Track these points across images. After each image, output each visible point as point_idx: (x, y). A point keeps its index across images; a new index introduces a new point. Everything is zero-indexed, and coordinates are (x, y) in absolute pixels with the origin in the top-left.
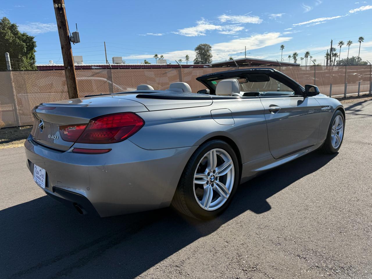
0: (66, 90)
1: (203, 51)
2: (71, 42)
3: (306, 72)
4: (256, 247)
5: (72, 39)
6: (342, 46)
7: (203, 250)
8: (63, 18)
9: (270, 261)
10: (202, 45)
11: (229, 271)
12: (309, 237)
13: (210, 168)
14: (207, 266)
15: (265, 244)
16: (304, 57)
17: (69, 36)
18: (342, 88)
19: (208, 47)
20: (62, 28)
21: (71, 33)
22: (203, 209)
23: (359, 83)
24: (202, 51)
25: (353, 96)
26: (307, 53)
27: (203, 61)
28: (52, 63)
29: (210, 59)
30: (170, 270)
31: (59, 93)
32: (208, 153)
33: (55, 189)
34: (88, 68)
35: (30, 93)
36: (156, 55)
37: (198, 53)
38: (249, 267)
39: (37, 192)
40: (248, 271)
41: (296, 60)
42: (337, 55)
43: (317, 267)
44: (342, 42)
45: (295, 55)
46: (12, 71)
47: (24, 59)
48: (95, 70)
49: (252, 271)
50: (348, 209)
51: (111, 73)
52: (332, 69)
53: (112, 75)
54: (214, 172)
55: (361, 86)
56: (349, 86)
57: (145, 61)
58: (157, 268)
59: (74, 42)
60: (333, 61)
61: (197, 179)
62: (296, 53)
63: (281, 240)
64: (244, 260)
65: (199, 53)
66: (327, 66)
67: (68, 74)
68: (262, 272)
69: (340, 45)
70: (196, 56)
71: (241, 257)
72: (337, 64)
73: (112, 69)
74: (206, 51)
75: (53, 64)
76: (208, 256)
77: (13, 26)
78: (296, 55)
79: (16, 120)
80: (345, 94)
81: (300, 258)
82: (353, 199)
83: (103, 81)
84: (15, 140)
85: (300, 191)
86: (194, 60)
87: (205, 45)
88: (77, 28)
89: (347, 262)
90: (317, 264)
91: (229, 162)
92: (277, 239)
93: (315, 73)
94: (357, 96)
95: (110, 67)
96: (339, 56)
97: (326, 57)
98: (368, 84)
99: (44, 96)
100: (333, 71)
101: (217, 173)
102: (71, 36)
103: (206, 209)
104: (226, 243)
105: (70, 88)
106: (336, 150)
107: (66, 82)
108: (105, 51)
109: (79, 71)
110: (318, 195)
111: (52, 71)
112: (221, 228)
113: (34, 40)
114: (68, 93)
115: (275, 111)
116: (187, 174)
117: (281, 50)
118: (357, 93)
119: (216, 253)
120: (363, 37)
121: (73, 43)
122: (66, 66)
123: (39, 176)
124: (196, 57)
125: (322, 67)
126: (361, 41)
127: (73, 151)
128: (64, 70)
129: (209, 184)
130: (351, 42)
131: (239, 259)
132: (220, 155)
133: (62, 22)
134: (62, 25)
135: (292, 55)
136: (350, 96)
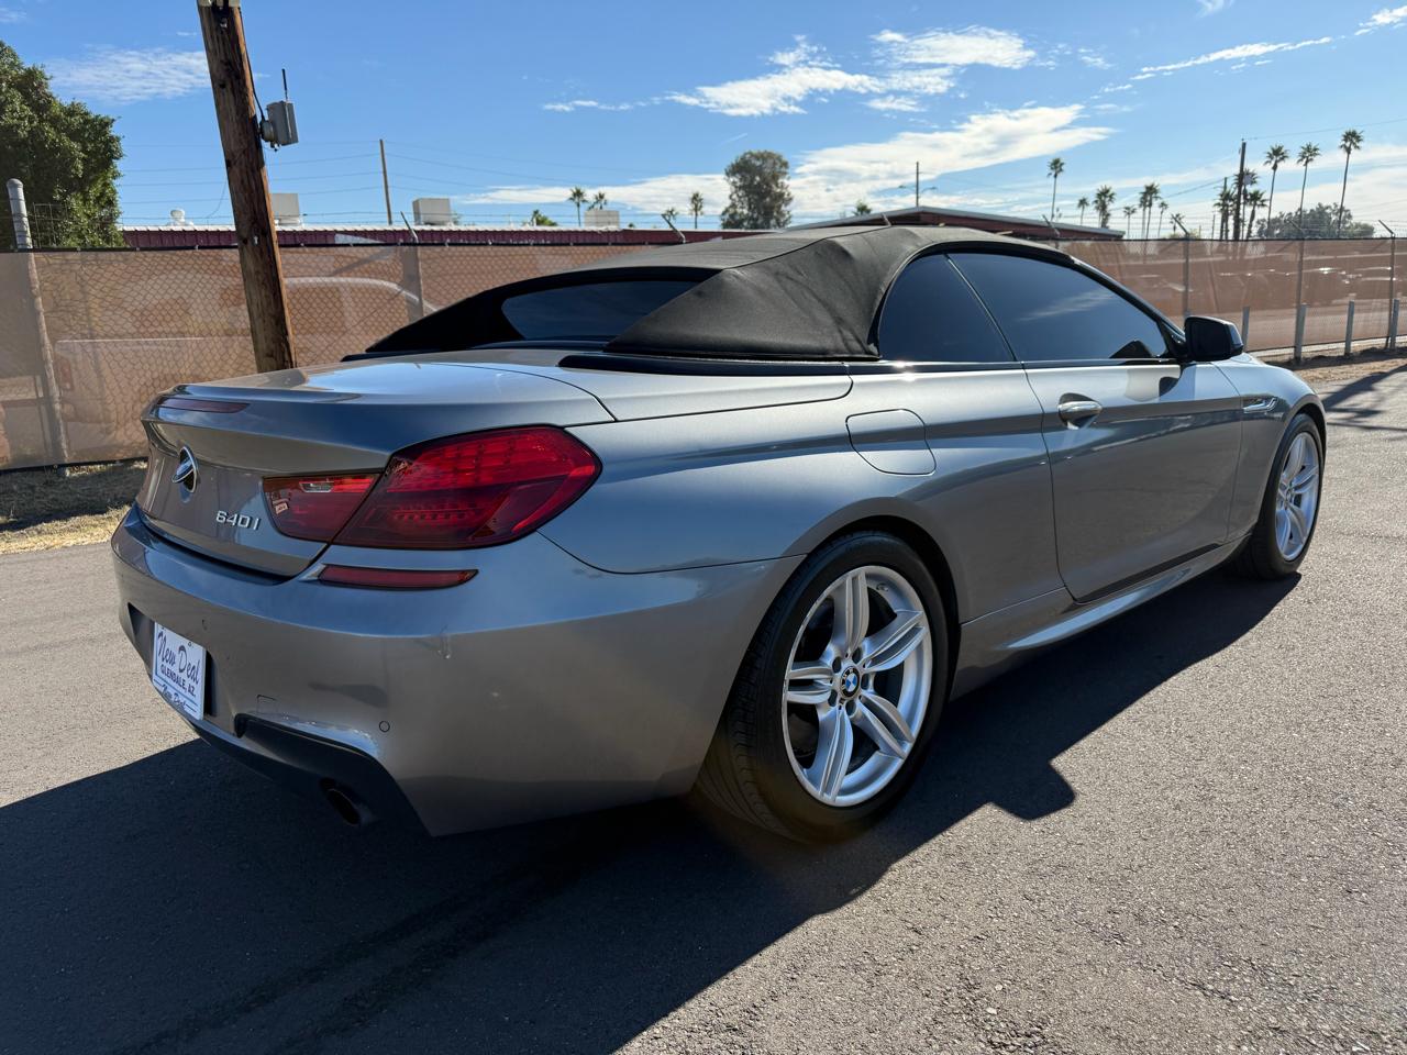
0: (244, 326)
1: (758, 179)
2: (262, 141)
3: (1145, 260)
4: (1032, 951)
5: (268, 130)
6: (1279, 164)
7: (825, 961)
8: (233, 48)
9: (1090, 1009)
10: (752, 155)
11: (936, 1047)
12: (1230, 910)
13: (843, 641)
14: (850, 1030)
15: (1065, 937)
16: (1136, 207)
17: (255, 117)
18: (1288, 324)
19: (775, 164)
20: (229, 86)
21: (264, 108)
22: (814, 798)
23: (1351, 305)
24: (753, 180)
25: (1327, 354)
26: (1150, 191)
27: (755, 215)
28: (183, 220)
29: (783, 208)
30: (706, 1046)
31: (216, 338)
32: (838, 582)
33: (243, 725)
34: (320, 240)
35: (106, 336)
36: (578, 194)
37: (738, 184)
38: (1013, 1033)
39: (153, 727)
40: (1011, 1048)
41: (1108, 215)
42: (1263, 198)
43: (1276, 1029)
44: (1280, 148)
45: (1104, 197)
46: (34, 250)
47: (75, 202)
48: (354, 249)
49: (1028, 1049)
50: (1365, 799)
51: (417, 259)
52: (1243, 251)
53: (420, 270)
54: (857, 656)
55: (1355, 315)
56: (1314, 314)
57: (536, 212)
58: (656, 1038)
59: (273, 141)
60: (1247, 223)
61: (797, 685)
62: (1108, 191)
63: (1125, 920)
64: (989, 1005)
65: (740, 188)
66: (1221, 240)
67: (251, 266)
68: (1066, 1050)
69: (1273, 162)
70: (731, 197)
71: (977, 991)
72: (1260, 232)
73: (420, 244)
74: (770, 178)
75: (186, 225)
76: (851, 987)
77: (31, 75)
78: (1107, 199)
79: (49, 440)
80: (1297, 347)
81: (1205, 995)
82: (1378, 758)
83: (388, 291)
84: (48, 518)
85: (1173, 727)
86: (724, 214)
87: (764, 157)
88: (286, 89)
89: (1388, 1008)
90: (1272, 1020)
91: (912, 617)
92: (1109, 916)
93: (1186, 265)
94: (1342, 354)
95: (414, 238)
96: (1267, 203)
97: (1219, 204)
98: (1381, 310)
99: (162, 348)
100: (1246, 257)
101: (867, 660)
102: (263, 117)
103: (828, 799)
104: (912, 935)
105: (261, 320)
106: (1292, 566)
107: (243, 295)
108: (382, 175)
109: (292, 252)
110: (1242, 740)
111: (190, 252)
112: (889, 876)
113: (114, 131)
114: (250, 338)
115: (1081, 419)
116: (758, 666)
117: (1052, 177)
118: (1343, 345)
119: (878, 974)
120: (1358, 132)
121: (272, 146)
122: (245, 235)
123: (174, 668)
124: (728, 203)
125: (1204, 246)
126: (1352, 147)
127: (324, 577)
128: (236, 251)
129: (838, 704)
130: (1315, 150)
131: (971, 998)
132: (879, 592)
133: (228, 63)
134: (229, 76)
135: (1092, 198)
136: (1316, 354)
